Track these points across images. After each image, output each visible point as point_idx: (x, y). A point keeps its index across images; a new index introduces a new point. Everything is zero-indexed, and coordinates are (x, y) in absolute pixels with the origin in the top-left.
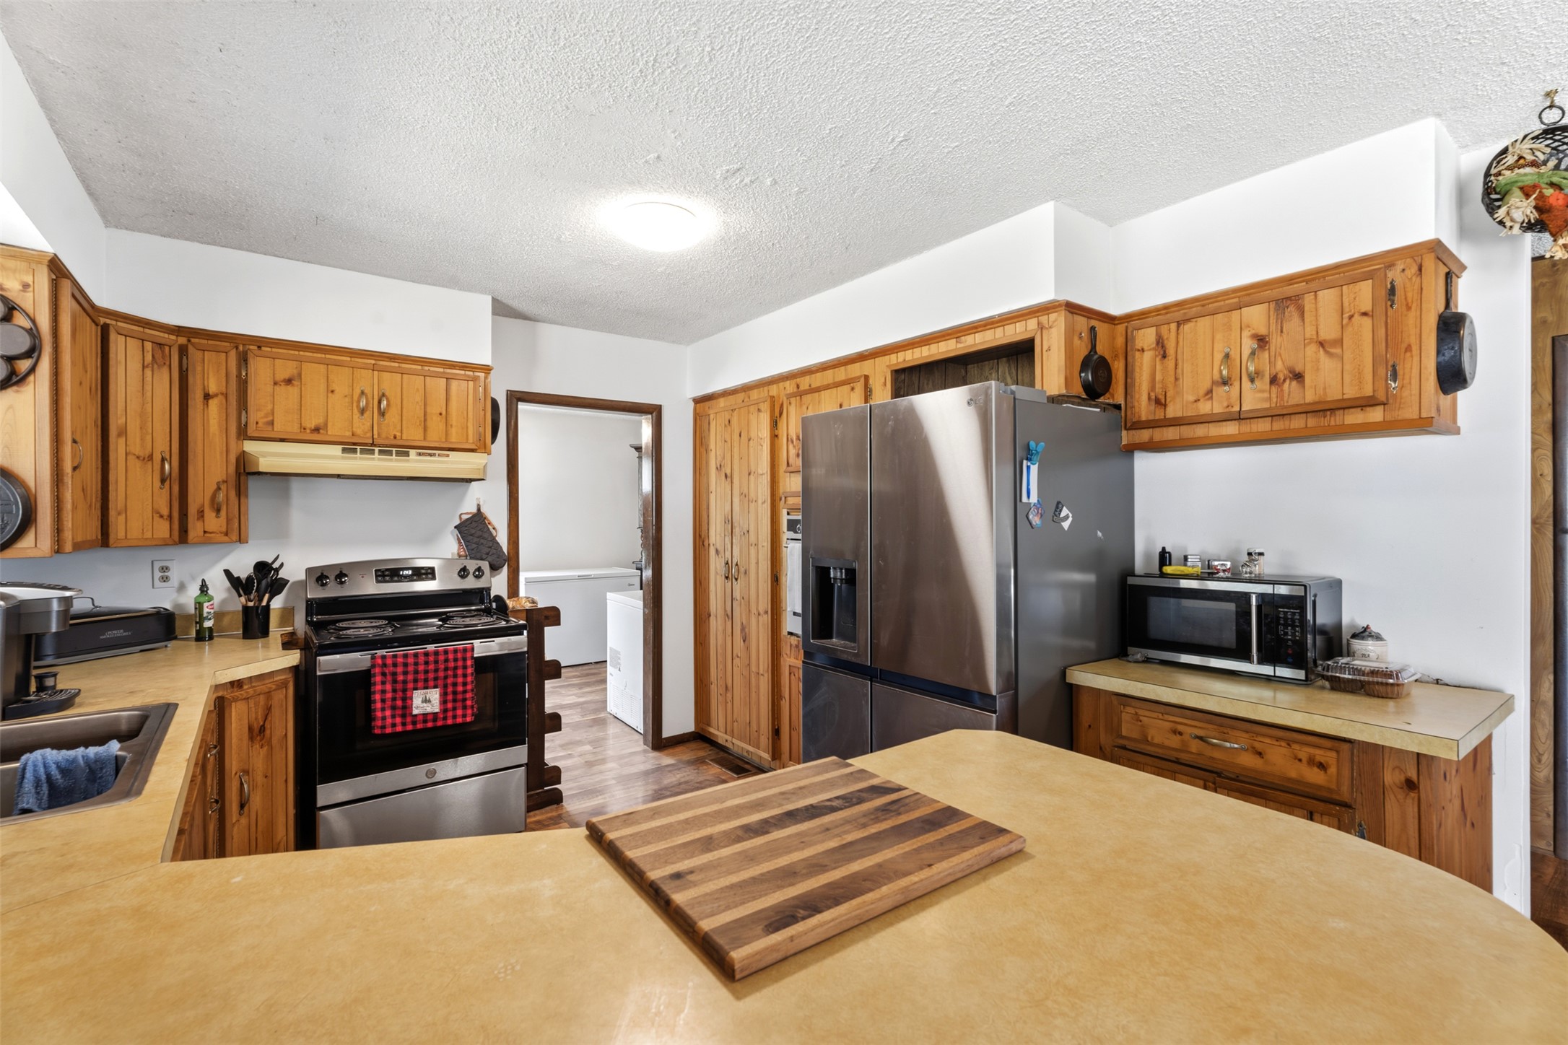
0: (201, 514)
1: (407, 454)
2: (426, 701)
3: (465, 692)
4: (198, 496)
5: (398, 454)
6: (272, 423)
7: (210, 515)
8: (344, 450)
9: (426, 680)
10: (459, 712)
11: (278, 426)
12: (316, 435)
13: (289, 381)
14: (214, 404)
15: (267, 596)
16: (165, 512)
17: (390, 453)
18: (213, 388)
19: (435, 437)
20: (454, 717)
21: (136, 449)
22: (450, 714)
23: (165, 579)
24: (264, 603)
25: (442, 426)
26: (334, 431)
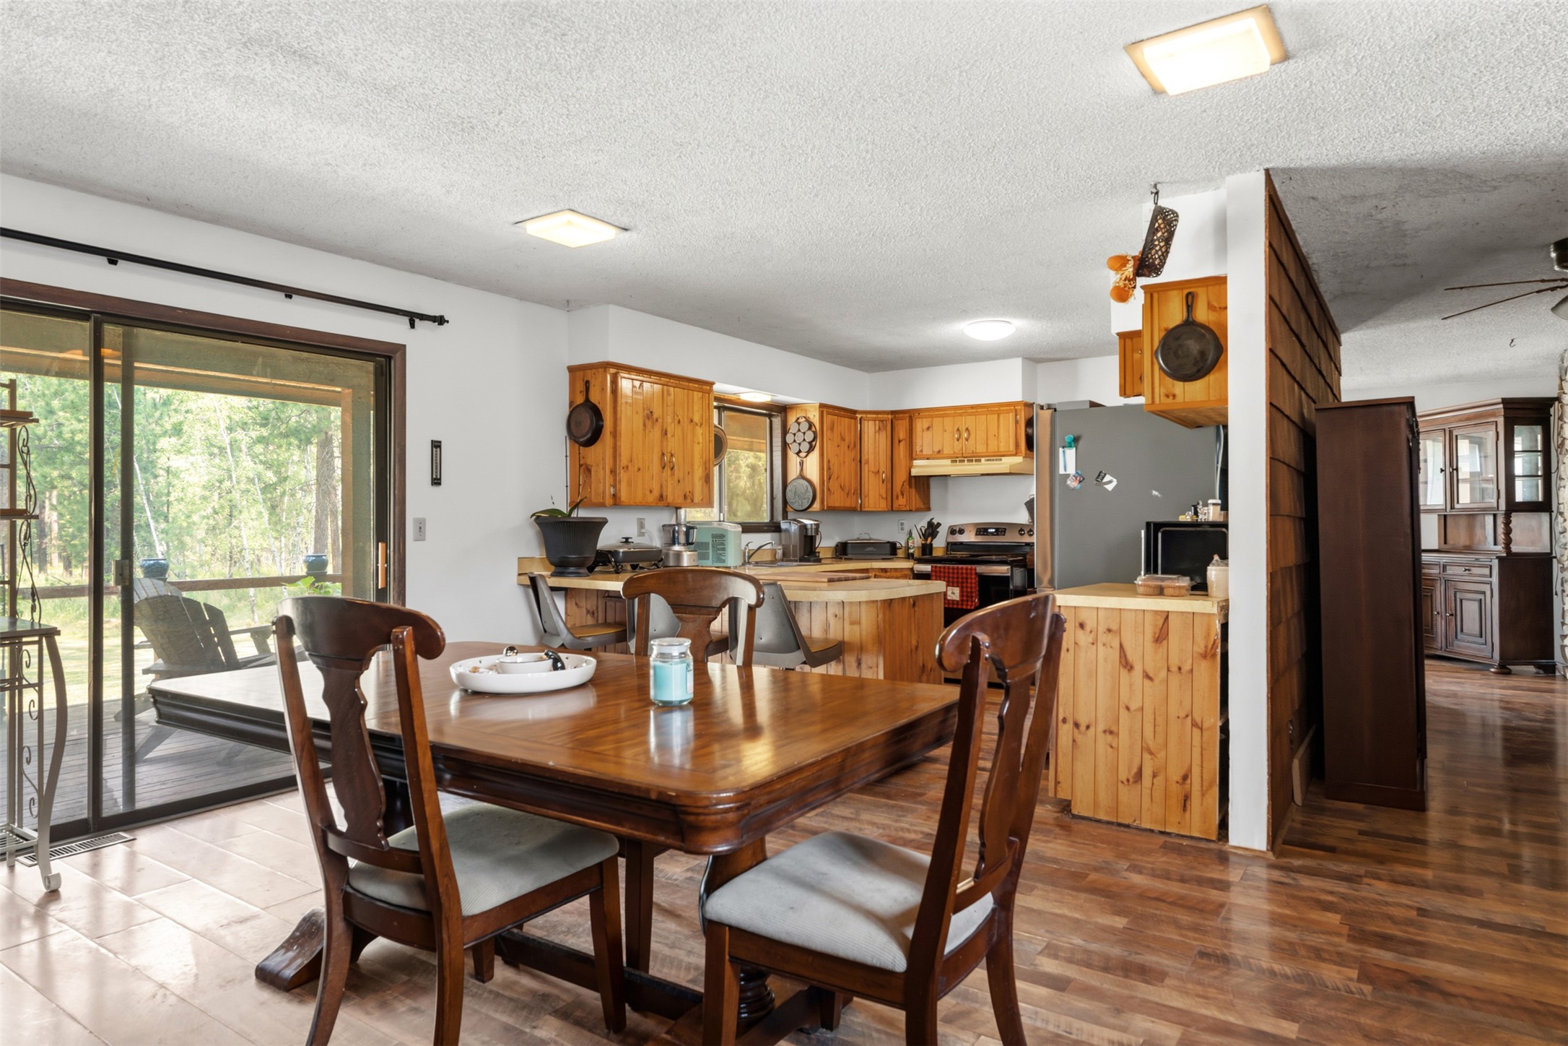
0: (897, 497)
1: (980, 461)
2: (953, 593)
3: (972, 592)
4: (897, 488)
5: (976, 461)
6: (922, 451)
7: (900, 497)
8: (952, 461)
9: (953, 582)
10: (969, 603)
11: (924, 453)
12: (939, 455)
13: (928, 428)
14: (902, 444)
15: (929, 539)
16: (884, 496)
17: (972, 461)
18: (901, 437)
19: (993, 447)
20: (967, 605)
21: (872, 469)
22: (965, 603)
23: (902, 529)
24: (928, 542)
25: (996, 442)
26: (947, 451)
